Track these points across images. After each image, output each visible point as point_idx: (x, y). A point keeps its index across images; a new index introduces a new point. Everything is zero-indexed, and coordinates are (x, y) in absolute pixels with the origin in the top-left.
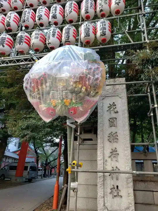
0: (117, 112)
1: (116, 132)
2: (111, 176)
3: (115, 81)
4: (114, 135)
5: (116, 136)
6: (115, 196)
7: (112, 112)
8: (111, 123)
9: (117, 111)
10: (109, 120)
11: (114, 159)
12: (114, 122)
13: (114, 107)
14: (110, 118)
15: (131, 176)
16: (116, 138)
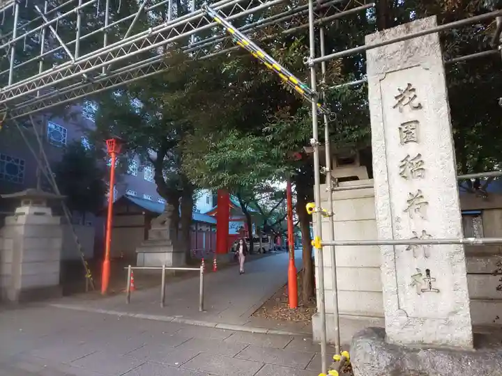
0: (419, 107)
1: (419, 155)
2: (411, 250)
3: (409, 30)
4: (414, 162)
5: (420, 163)
6: (423, 291)
7: (407, 108)
8: (405, 135)
9: (419, 104)
10: (400, 129)
11: (417, 215)
12: (413, 131)
13: (412, 96)
14: (402, 125)
15: (461, 248)
16: (421, 167)
